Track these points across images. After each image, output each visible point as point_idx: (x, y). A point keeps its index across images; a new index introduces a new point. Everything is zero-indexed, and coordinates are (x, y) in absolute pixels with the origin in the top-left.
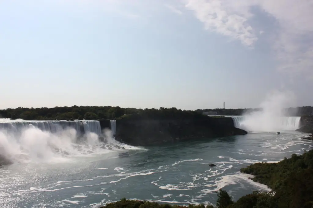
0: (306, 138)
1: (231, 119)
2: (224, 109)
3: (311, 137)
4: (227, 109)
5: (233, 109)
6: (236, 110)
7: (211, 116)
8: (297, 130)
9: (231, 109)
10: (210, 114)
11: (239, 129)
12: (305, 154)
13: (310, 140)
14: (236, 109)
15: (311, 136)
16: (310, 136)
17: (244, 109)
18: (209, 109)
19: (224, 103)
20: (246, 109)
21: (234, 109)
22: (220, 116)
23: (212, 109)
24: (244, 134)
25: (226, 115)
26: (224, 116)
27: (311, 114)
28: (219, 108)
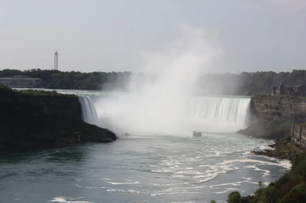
0: (261, 153)
1: (75, 99)
2: (56, 72)
3: (273, 149)
4: (63, 73)
5: (79, 73)
6: (89, 75)
7: (19, 89)
8: (241, 132)
9: (76, 71)
10: (15, 84)
11: (94, 127)
12: (259, 192)
13: (270, 156)
14: (87, 72)
15: (272, 146)
16: (270, 146)
17: (110, 73)
18: (14, 70)
19: (56, 54)
20: (114, 74)
21: (82, 72)
22: (43, 91)
23: (22, 70)
24: (107, 142)
25: (61, 88)
26: (56, 90)
27: (274, 93)
28: (42, 69)
